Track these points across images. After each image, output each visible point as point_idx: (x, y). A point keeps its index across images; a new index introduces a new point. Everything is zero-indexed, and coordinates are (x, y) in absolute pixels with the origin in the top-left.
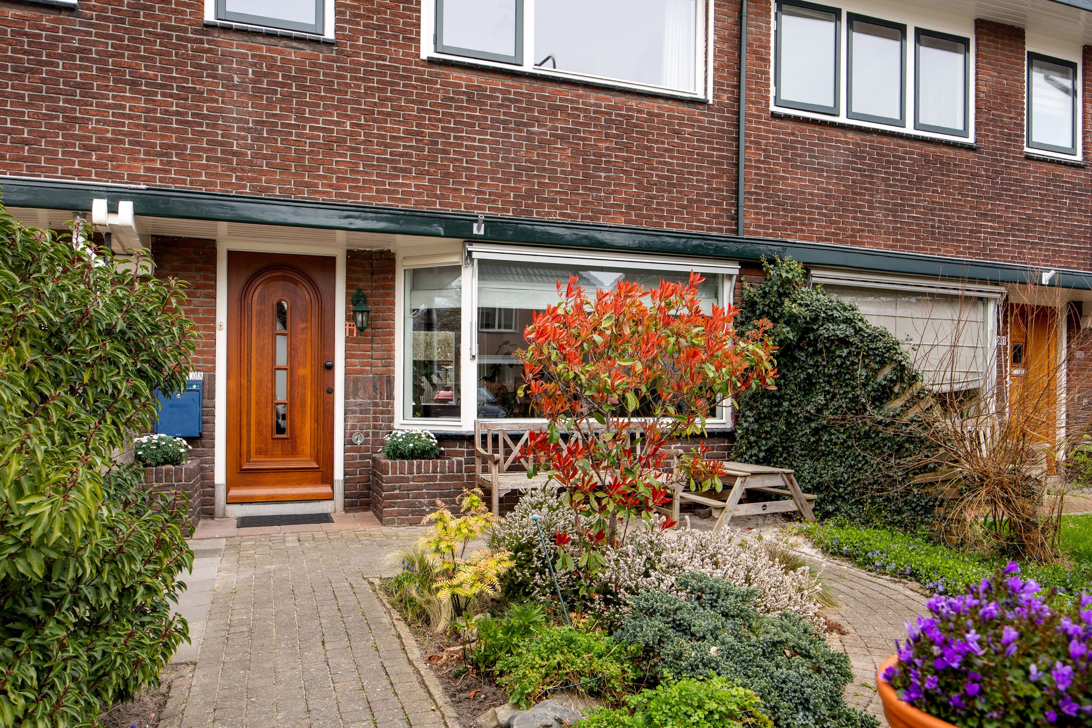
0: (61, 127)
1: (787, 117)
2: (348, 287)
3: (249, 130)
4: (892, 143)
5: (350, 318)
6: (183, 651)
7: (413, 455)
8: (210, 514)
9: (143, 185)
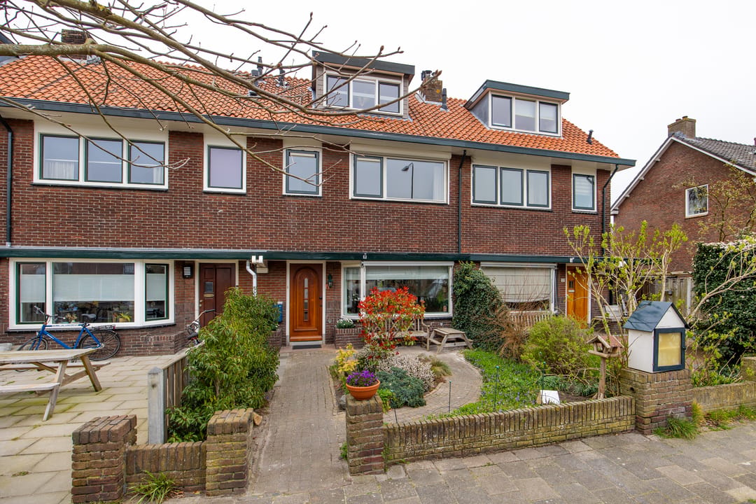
0: (242, 230)
1: (477, 207)
2: (327, 273)
3: (296, 226)
4: (518, 212)
5: (327, 283)
6: (278, 383)
7: (345, 327)
8: (285, 345)
9: (265, 251)
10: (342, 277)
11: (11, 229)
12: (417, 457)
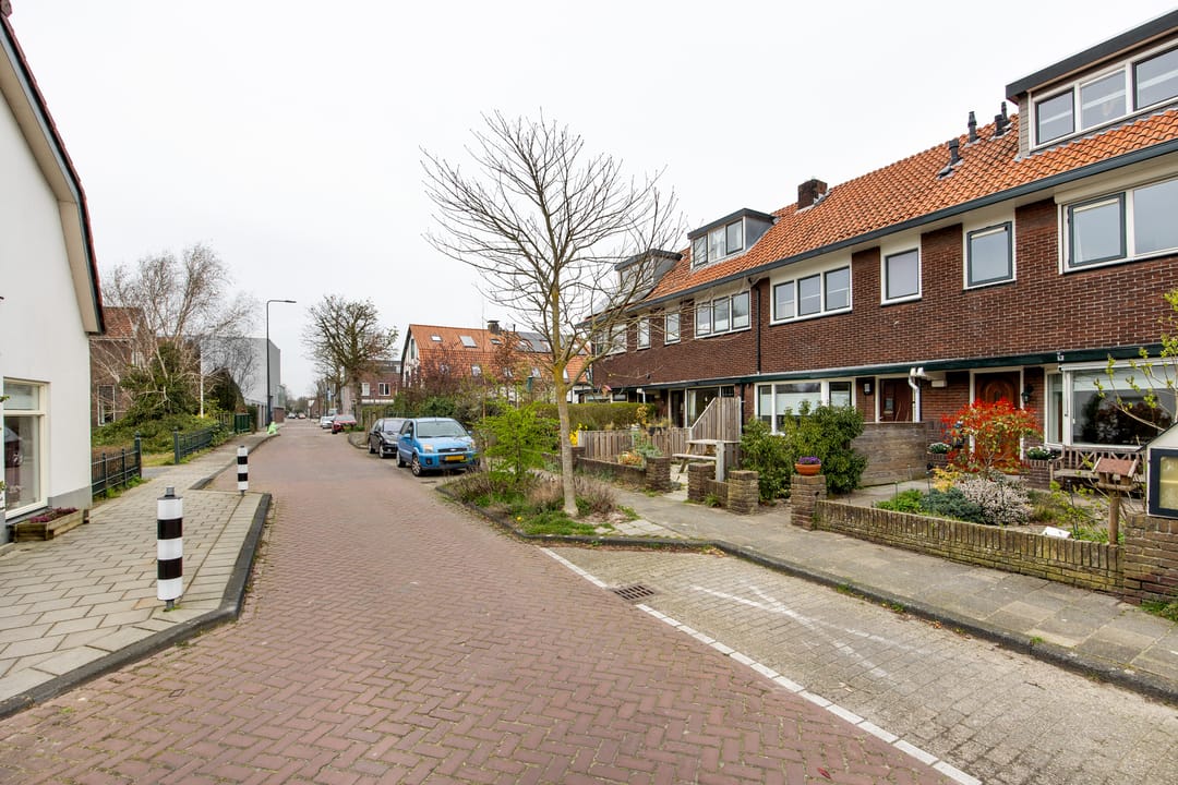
2: (1024, 383)
3: (980, 326)
9: (925, 362)
10: (1046, 388)
11: (759, 362)
12: (838, 530)
